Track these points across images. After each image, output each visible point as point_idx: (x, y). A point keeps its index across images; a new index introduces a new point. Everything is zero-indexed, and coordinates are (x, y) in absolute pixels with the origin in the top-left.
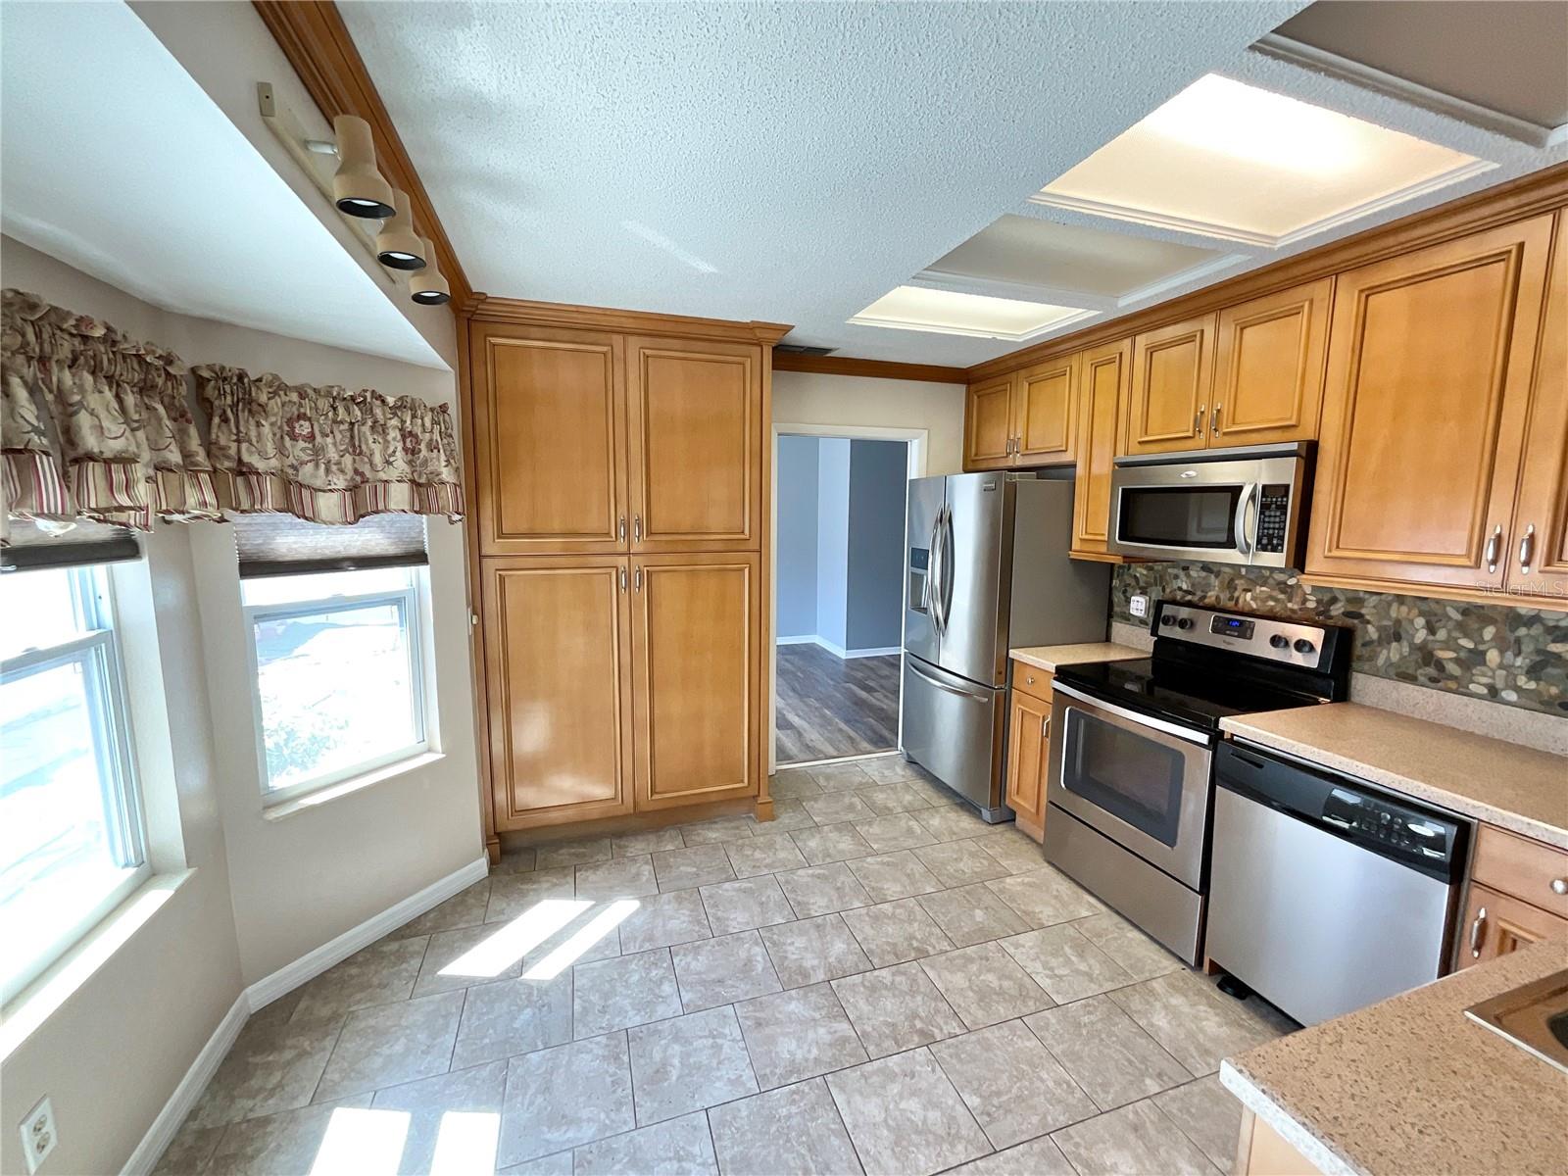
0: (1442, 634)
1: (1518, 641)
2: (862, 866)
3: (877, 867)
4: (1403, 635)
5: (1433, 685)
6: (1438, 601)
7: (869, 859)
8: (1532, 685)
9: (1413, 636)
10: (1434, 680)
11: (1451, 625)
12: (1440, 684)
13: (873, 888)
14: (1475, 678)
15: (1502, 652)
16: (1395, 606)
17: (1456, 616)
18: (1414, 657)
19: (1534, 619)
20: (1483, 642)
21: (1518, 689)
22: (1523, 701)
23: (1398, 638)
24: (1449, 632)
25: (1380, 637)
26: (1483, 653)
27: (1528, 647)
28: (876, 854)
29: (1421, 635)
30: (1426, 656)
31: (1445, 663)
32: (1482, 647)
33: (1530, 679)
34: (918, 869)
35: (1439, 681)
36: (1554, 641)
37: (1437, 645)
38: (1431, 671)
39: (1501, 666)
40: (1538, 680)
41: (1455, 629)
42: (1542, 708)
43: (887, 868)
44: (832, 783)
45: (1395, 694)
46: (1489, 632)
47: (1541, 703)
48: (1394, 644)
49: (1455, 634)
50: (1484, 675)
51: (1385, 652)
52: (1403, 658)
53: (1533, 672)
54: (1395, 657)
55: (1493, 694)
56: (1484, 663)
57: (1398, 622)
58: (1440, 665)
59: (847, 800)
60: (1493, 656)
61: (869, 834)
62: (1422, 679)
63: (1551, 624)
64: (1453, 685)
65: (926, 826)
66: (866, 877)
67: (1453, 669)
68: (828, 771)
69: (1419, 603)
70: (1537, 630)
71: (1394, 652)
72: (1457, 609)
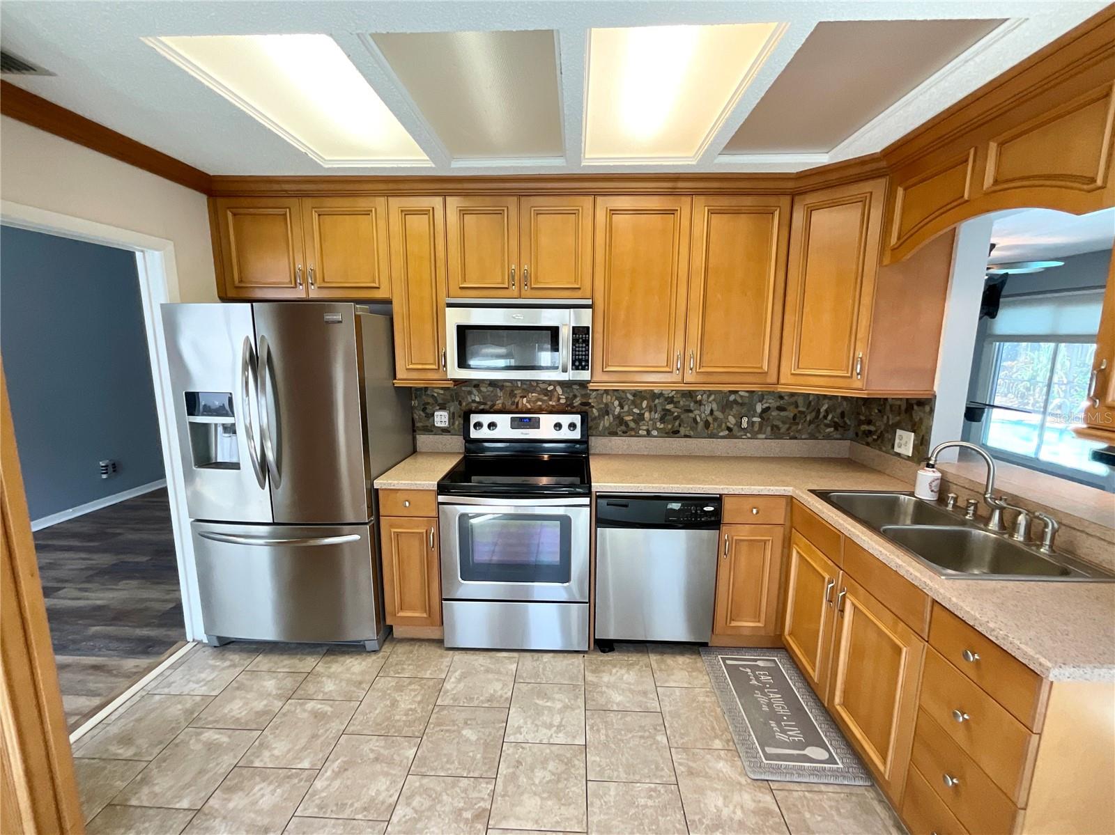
0: (626, 408)
1: (655, 406)
2: (322, 799)
3: (337, 783)
4: (610, 411)
5: (625, 435)
6: (623, 391)
7: (319, 784)
8: (662, 426)
9: (614, 411)
10: (624, 432)
11: (630, 402)
12: (628, 434)
13: (365, 809)
14: (641, 427)
15: (650, 412)
16: (605, 395)
17: (630, 397)
18: (615, 423)
19: (661, 395)
20: (643, 409)
21: (657, 429)
22: (660, 435)
23: (607, 413)
24: (629, 406)
25: (599, 415)
26: (643, 414)
27: (659, 409)
28: (316, 772)
29: (618, 410)
30: (620, 420)
31: (629, 422)
32: (643, 412)
33: (661, 423)
34: (375, 744)
35: (626, 432)
36: (668, 404)
37: (624, 414)
38: (623, 428)
39: (650, 420)
40: (664, 423)
41: (631, 404)
42: (666, 435)
43: (349, 773)
44: (143, 742)
45: (610, 444)
46: (645, 404)
47: (666, 433)
48: (606, 417)
49: (631, 407)
50: (644, 425)
51: (602, 422)
52: (610, 424)
53: (662, 420)
54: (607, 424)
55: (649, 433)
56: (643, 419)
57: (606, 405)
58: (627, 425)
59: (195, 745)
60: (647, 415)
61: (277, 757)
62: (620, 433)
63: (666, 396)
64: (633, 433)
65: (326, 697)
66: (342, 806)
67: (632, 425)
68: (114, 730)
69: (616, 393)
70: (661, 400)
71: (607, 421)
72: (631, 394)
